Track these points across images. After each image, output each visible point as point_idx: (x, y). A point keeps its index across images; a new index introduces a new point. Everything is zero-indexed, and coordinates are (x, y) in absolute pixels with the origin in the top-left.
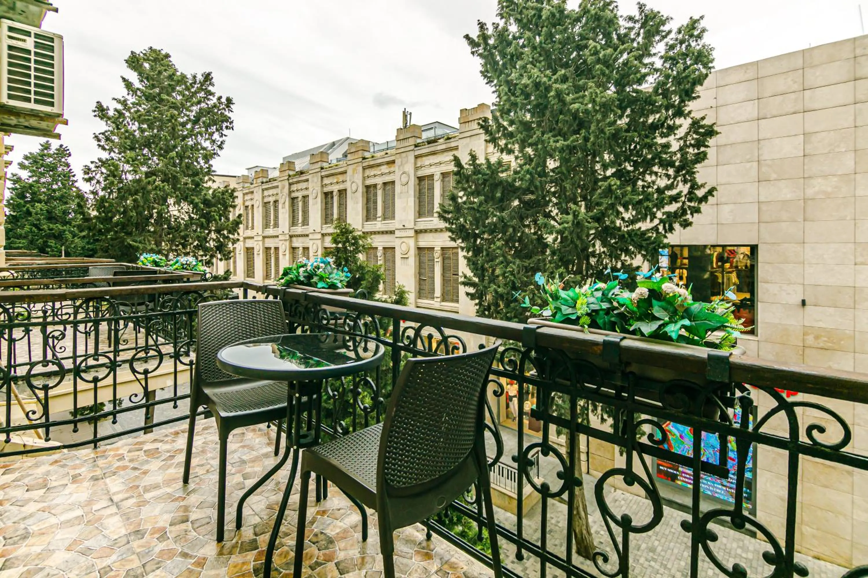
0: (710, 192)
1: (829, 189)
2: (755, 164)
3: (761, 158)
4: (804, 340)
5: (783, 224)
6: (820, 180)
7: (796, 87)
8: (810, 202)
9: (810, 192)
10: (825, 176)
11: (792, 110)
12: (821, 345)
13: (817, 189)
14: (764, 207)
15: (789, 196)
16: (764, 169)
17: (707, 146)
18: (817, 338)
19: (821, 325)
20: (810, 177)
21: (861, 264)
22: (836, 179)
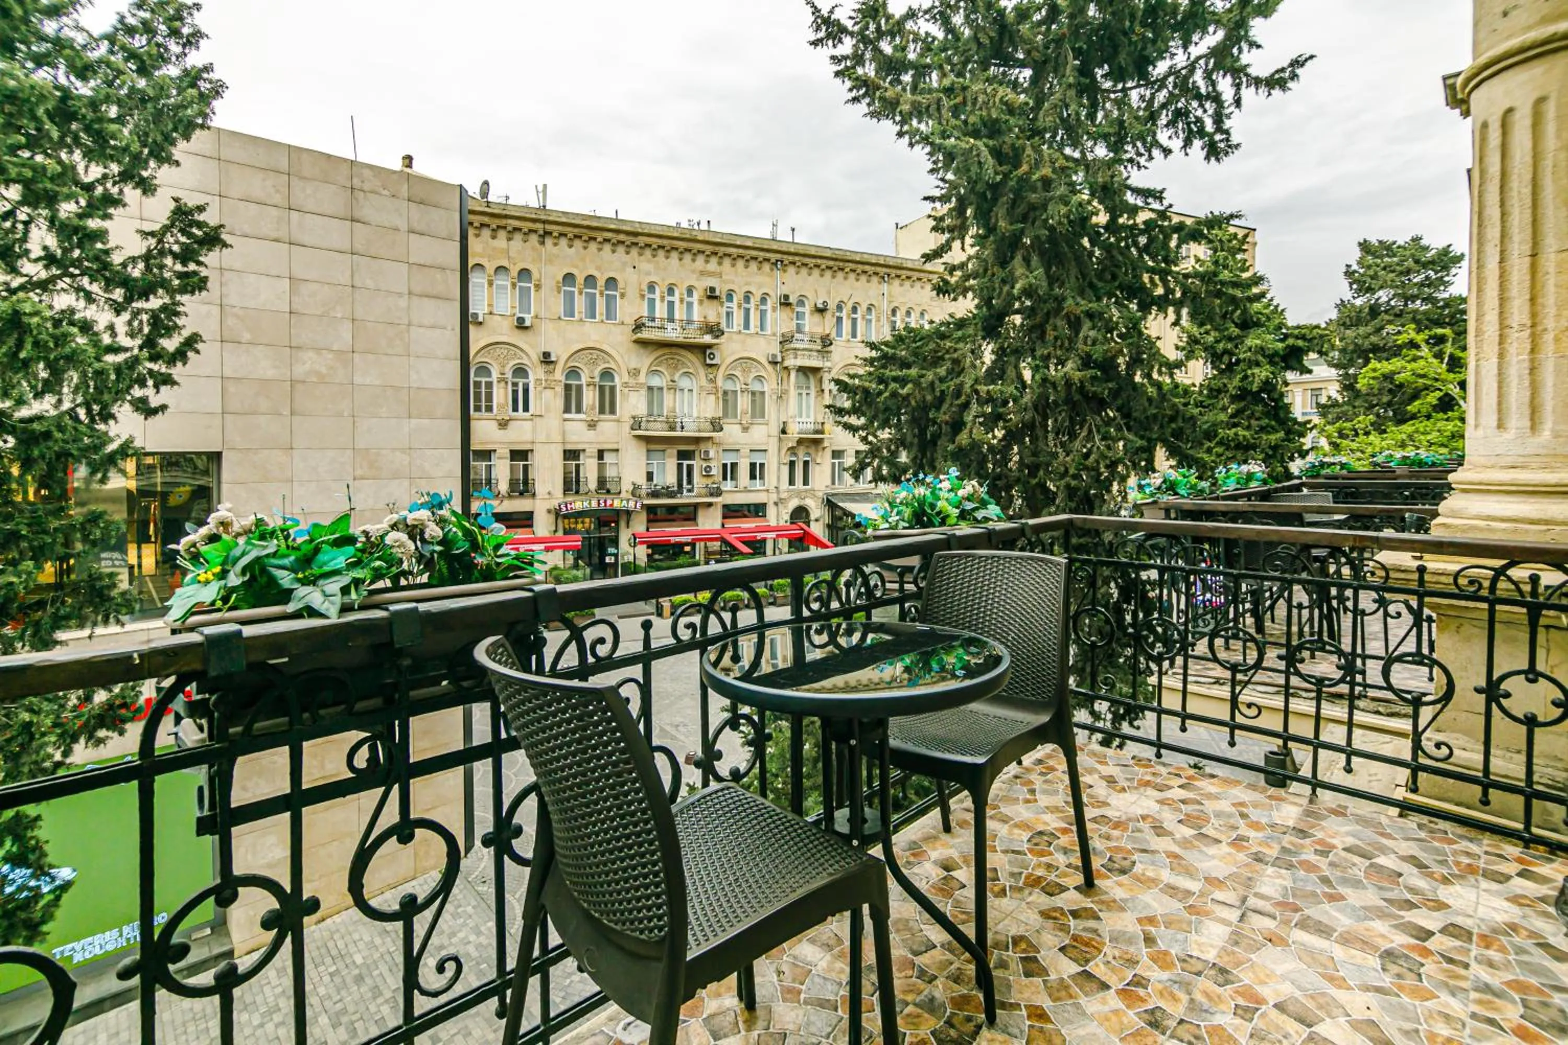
1: (324, 370)
2: (216, 310)
3: (225, 301)
5: (261, 418)
6: (311, 354)
7: (277, 199)
8: (299, 387)
9: (300, 370)
10: (318, 350)
11: (274, 235)
13: (307, 366)
14: (232, 388)
15: (270, 373)
16: (230, 322)
20: (299, 348)
21: (362, 478)
22: (330, 356)
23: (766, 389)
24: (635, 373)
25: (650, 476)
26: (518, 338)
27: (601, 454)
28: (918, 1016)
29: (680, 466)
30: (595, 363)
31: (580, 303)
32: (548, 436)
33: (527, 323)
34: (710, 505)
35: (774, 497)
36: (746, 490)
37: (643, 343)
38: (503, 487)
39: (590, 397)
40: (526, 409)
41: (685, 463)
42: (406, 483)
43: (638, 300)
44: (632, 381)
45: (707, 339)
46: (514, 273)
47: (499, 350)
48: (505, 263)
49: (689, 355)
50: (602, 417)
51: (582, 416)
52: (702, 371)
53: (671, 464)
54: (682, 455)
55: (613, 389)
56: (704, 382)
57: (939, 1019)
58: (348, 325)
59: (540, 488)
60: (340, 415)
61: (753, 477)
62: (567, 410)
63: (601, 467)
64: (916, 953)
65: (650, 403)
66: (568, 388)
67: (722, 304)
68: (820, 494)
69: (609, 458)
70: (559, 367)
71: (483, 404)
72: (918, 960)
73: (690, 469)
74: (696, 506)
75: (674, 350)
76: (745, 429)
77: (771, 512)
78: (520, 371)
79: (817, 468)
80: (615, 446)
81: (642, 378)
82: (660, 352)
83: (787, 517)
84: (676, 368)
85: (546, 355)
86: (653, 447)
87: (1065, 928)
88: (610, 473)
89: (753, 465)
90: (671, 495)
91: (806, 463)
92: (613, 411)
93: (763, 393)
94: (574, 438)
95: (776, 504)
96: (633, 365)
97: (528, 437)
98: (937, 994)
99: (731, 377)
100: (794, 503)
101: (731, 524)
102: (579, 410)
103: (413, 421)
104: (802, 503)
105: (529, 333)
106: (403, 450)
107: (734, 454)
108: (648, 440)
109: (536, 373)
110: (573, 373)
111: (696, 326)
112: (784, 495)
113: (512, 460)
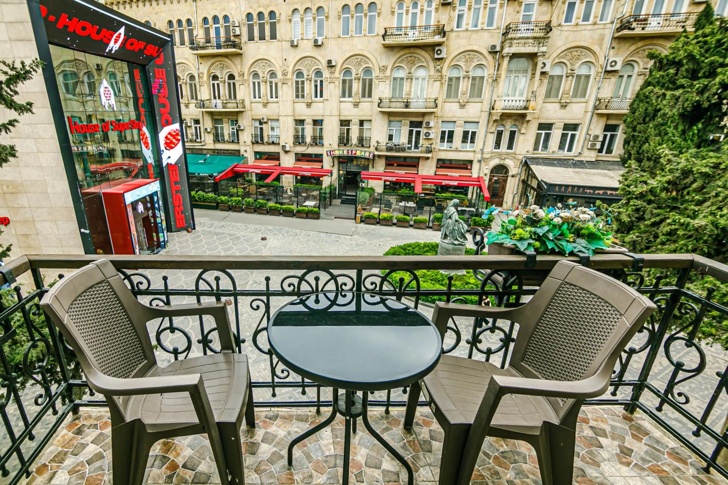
12: (11, 191)
18: (8, 187)
23: (486, 75)
24: (383, 69)
25: (391, 138)
26: (315, 53)
27: (361, 123)
29: (411, 132)
30: (359, 64)
31: (352, 24)
32: (331, 111)
33: (320, 43)
34: (428, 158)
35: (479, 156)
36: (457, 150)
37: (390, 48)
38: (308, 140)
39: (357, 87)
40: (321, 96)
41: (415, 130)
43: (390, 16)
44: (381, 75)
45: (437, 39)
46: (314, 10)
47: (308, 61)
48: (309, 5)
49: (423, 53)
50: (364, 99)
51: (350, 99)
52: (432, 64)
53: (405, 130)
54: (413, 124)
55: (371, 80)
56: (432, 72)
59: (326, 142)
61: (464, 140)
62: (344, 96)
63: (361, 131)
65: (394, 90)
66: (344, 81)
67: (454, 9)
68: (520, 157)
69: (366, 126)
70: (338, 69)
71: (300, 94)
73: (418, 133)
74: (419, 158)
75: (412, 50)
76: (462, 106)
77: (475, 166)
78: (319, 73)
79: (521, 137)
80: (369, 118)
81: (388, 73)
82: (402, 53)
83: (488, 172)
84: (413, 63)
85: (330, 62)
86: (391, 118)
88: (366, 134)
89: (466, 133)
90: (403, 150)
91: (513, 134)
92: (370, 96)
93: (482, 78)
94: (346, 113)
95: (479, 161)
96: (383, 63)
97: (321, 112)
99: (456, 66)
100: (495, 162)
101: (442, 172)
102: (350, 96)
104: (502, 162)
105: (322, 48)
107: (451, 125)
108: (389, 114)
109: (326, 74)
110: (348, 72)
111: (432, 29)
112: (486, 156)
113: (314, 125)
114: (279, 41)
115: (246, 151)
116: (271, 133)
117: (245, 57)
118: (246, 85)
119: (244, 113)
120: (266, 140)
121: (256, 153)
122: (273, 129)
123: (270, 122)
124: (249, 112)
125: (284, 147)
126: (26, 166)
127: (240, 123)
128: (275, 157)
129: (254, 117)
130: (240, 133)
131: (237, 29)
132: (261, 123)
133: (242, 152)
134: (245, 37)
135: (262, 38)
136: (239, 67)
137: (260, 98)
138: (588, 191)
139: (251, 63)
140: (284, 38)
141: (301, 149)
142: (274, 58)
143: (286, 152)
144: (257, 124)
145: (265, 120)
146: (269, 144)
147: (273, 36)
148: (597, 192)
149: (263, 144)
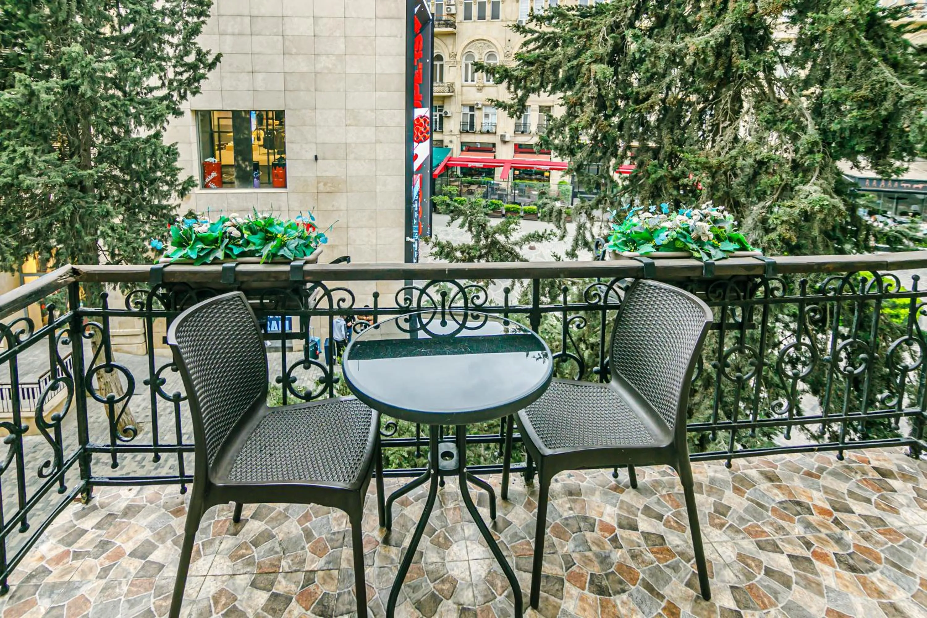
0: (218, 58)
1: (330, 66)
2: (280, 38)
3: (284, 33)
4: (317, 188)
5: (302, 93)
6: (324, 57)
9: (319, 67)
10: (328, 55)
12: (328, 190)
13: (323, 64)
14: (288, 78)
15: (305, 69)
16: (287, 43)
17: (209, 16)
18: (325, 184)
19: (328, 174)
20: (318, 55)
21: (350, 125)
22: (334, 58)
28: (590, 560)
38: (532, 128)
42: (373, 129)
57: (603, 570)
58: (342, 39)
60: (338, 90)
64: (621, 526)
72: (618, 531)
87: (749, 576)
98: (613, 556)
103: (378, 93)
106: (372, 110)
113: (540, 111)
114: (502, 21)
115: (451, 142)
116: (484, 121)
117: (459, 38)
118: (458, 67)
119: (453, 98)
120: (478, 128)
121: (463, 144)
122: (487, 116)
123: (484, 108)
124: (459, 97)
125: (502, 136)
126: (356, 159)
127: (446, 109)
128: (490, 148)
129: (465, 103)
130: (445, 121)
131: (453, 8)
132: (472, 108)
133: (445, 143)
134: (460, 17)
135: (481, 17)
136: (451, 47)
137: (473, 81)
138: (905, 185)
139: (466, 43)
140: (509, 18)
141: (522, 139)
142: (495, 39)
143: (505, 142)
144: (467, 110)
145: (480, 106)
146: (482, 133)
147: (495, 16)
148: (915, 186)
149: (474, 133)
